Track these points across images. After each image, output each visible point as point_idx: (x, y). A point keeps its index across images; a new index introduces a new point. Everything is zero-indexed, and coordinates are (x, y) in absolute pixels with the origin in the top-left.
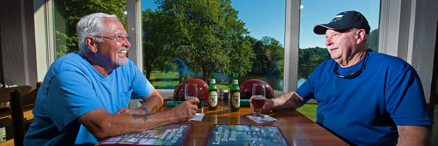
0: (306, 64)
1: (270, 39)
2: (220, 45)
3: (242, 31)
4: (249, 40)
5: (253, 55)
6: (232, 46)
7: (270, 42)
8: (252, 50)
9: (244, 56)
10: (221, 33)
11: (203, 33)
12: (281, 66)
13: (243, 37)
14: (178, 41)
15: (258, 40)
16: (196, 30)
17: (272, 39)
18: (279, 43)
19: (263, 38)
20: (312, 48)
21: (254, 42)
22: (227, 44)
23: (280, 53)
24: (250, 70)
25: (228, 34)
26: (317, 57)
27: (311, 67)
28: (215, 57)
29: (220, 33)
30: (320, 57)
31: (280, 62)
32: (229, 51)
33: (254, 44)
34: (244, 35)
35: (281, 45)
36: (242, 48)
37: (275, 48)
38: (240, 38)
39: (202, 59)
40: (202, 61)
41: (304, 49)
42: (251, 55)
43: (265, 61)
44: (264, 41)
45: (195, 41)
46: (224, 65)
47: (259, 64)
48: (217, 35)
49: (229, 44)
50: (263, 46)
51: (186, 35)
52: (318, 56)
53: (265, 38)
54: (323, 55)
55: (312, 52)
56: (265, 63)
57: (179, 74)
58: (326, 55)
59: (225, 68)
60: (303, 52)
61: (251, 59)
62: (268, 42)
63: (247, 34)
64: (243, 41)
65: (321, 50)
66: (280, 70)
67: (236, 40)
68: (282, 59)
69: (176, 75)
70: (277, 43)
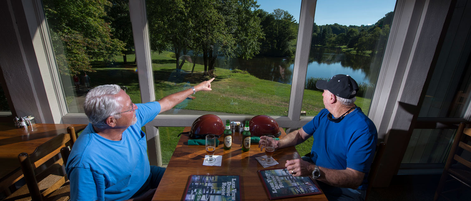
0: (321, 44)
1: (283, 12)
2: (223, 22)
3: (251, 4)
4: (258, 16)
5: (262, 35)
6: (238, 23)
7: (282, 16)
8: (262, 28)
9: (252, 36)
10: (225, 6)
11: (202, 6)
12: (292, 46)
13: (252, 12)
14: (171, 16)
15: (269, 13)
16: (193, 2)
17: (286, 13)
18: (293, 18)
19: (275, 11)
20: (330, 25)
21: (264, 15)
22: (232, 20)
23: (293, 31)
24: (258, 52)
25: (233, 8)
26: (334, 36)
27: (326, 47)
28: (218, 37)
29: (223, 6)
30: (337, 36)
31: (292, 42)
32: (234, 30)
33: (264, 19)
34: (252, 9)
35: (295, 21)
36: (249, 26)
37: (287, 25)
38: (248, 12)
39: (202, 40)
40: (203, 42)
41: (321, 25)
42: (260, 35)
43: (275, 41)
44: (275, 15)
45: (193, 15)
46: (228, 48)
47: (268, 43)
48: (220, 9)
49: (234, 21)
50: (275, 21)
51: (182, 9)
52: (335, 34)
53: (278, 11)
54: (341, 34)
55: (329, 29)
56: (275, 43)
57: (174, 55)
58: (344, 34)
59: (230, 50)
60: (319, 30)
61: (260, 40)
62: (280, 17)
63: (256, 8)
64: (252, 16)
65: (340, 28)
66: (291, 51)
67: (242, 16)
68: (295, 38)
69: (171, 55)
70: (290, 18)
